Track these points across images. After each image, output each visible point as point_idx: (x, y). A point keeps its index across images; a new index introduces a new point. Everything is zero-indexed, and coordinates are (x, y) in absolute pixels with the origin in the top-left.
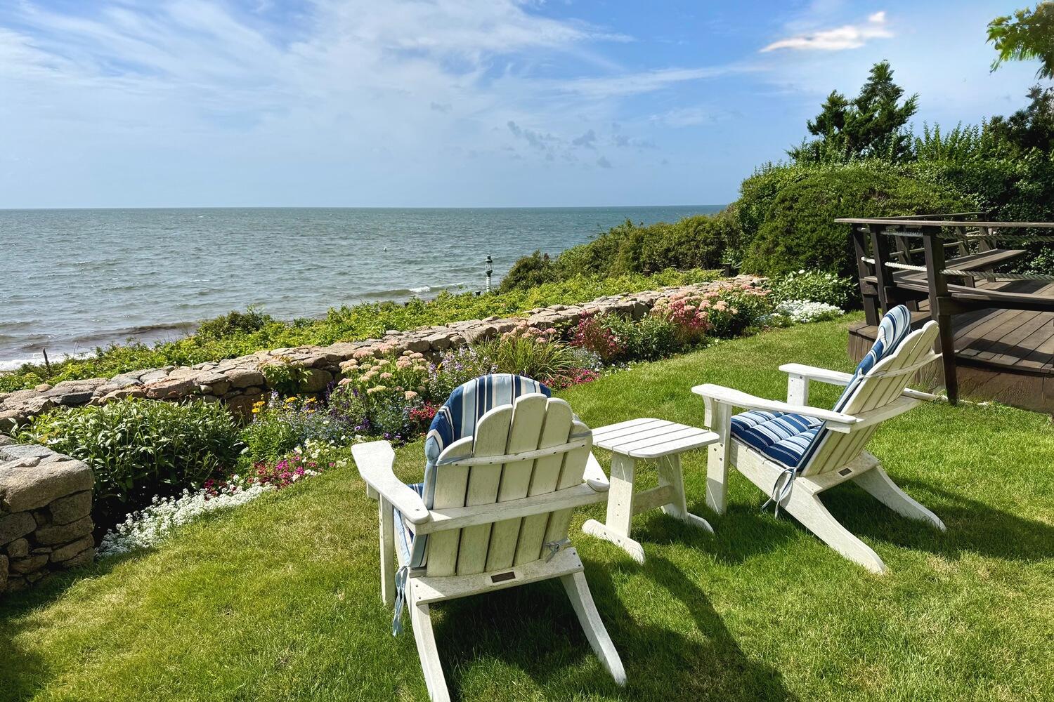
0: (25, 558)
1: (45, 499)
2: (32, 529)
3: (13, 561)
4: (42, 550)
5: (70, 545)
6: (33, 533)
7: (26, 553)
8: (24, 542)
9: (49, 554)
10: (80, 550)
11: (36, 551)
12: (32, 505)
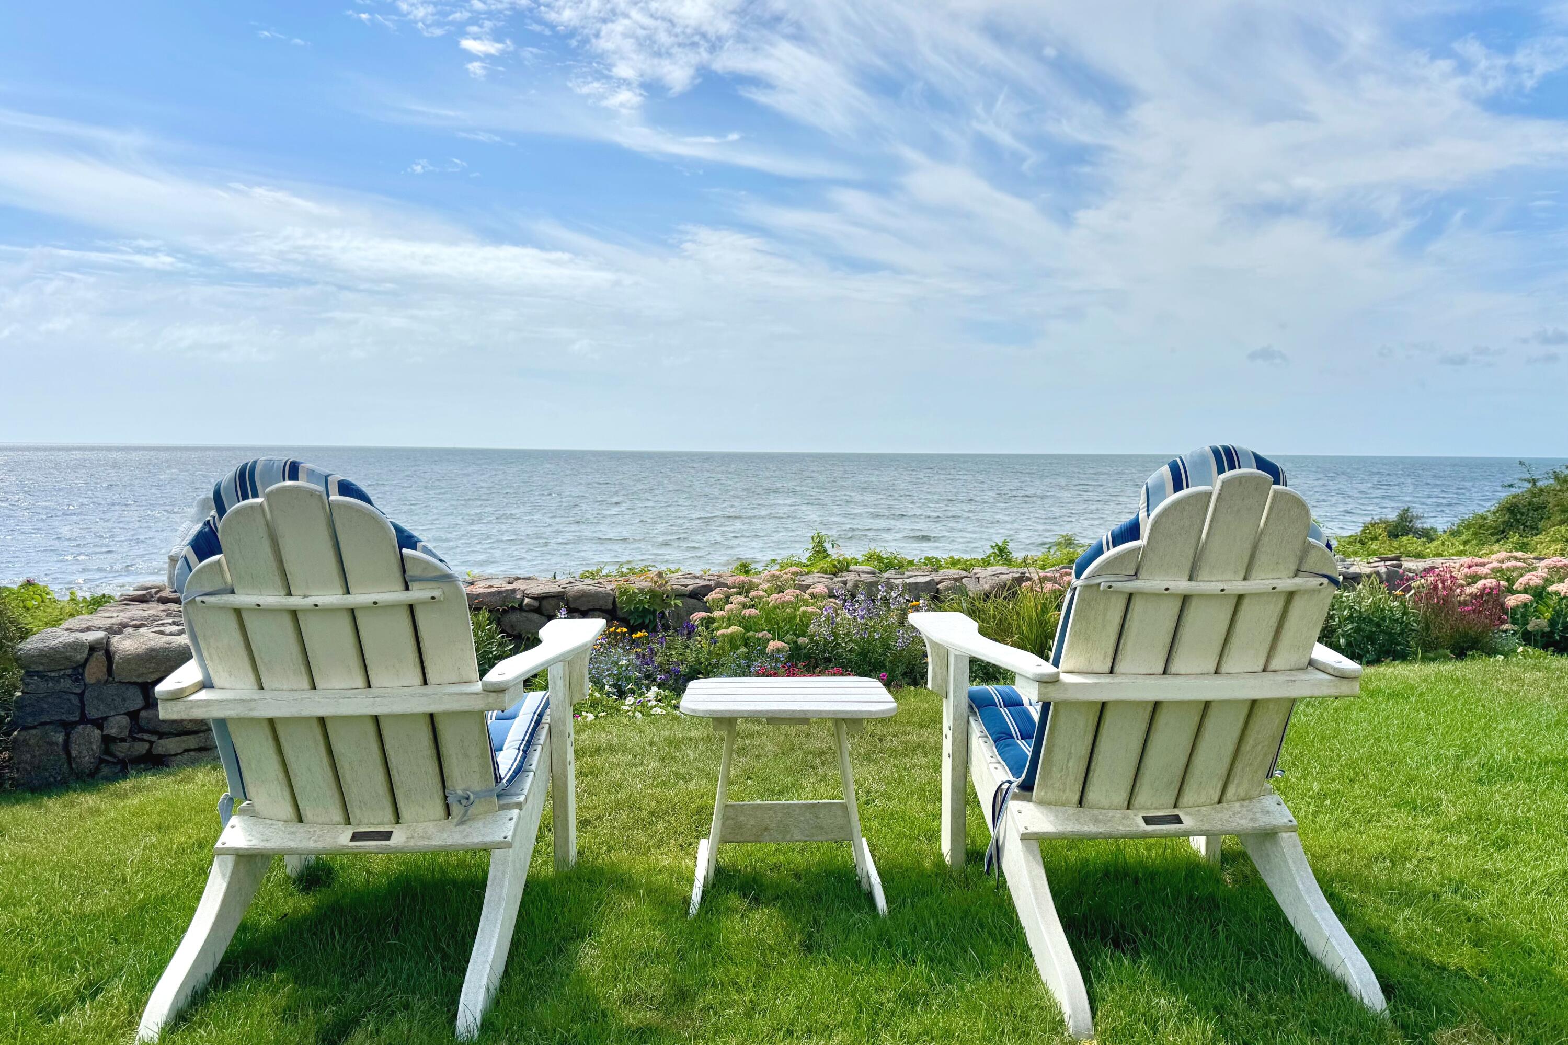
0: (123, 740)
1: (152, 673)
2: (137, 707)
3: (107, 740)
4: (146, 736)
5: (178, 738)
6: (138, 711)
7: (125, 733)
8: (125, 721)
9: (151, 743)
10: (187, 747)
11: (139, 736)
12: (138, 677)
